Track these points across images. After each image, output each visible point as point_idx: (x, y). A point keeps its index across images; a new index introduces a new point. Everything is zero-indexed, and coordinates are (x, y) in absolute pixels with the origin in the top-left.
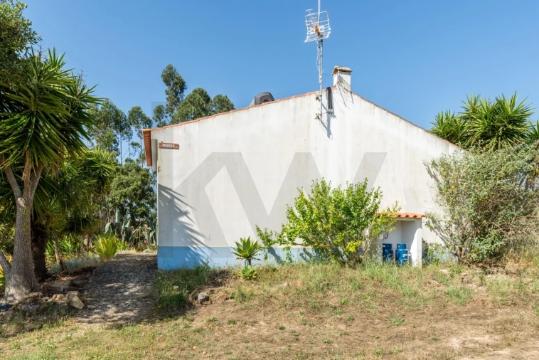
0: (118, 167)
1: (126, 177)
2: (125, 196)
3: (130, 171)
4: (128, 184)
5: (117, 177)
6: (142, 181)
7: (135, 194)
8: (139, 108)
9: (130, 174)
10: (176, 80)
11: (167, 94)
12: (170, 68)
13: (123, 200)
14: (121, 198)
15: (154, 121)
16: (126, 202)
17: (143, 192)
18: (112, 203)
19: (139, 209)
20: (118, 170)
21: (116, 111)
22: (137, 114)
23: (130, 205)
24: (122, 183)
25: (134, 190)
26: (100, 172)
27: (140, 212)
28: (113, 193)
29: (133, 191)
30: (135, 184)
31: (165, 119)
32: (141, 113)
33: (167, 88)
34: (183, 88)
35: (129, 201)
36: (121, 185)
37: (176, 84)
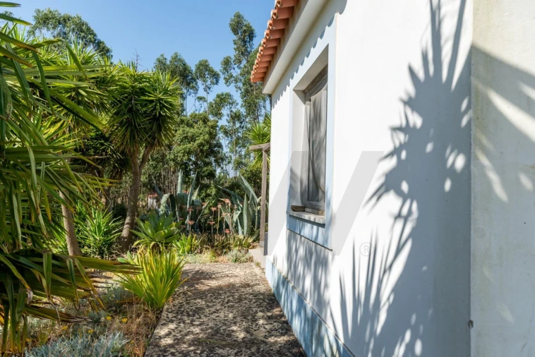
0: (183, 118)
1: (192, 130)
2: (189, 153)
3: (196, 123)
4: (193, 139)
5: (181, 129)
6: (210, 134)
7: (201, 151)
8: (206, 61)
9: (196, 126)
10: (244, 28)
11: (235, 44)
12: (238, 16)
13: (186, 157)
14: (184, 156)
15: (221, 74)
16: (190, 160)
17: (210, 148)
18: (174, 160)
19: (205, 168)
20: (182, 121)
21: (184, 65)
22: (204, 68)
23: (195, 163)
24: (186, 137)
25: (201, 145)
26: (155, 109)
27: (206, 173)
28: (176, 148)
29: (199, 146)
30: (202, 137)
31: (232, 71)
32: (207, 66)
33: (235, 37)
34: (253, 37)
35: (193, 159)
36: (186, 139)
37: (245, 31)
